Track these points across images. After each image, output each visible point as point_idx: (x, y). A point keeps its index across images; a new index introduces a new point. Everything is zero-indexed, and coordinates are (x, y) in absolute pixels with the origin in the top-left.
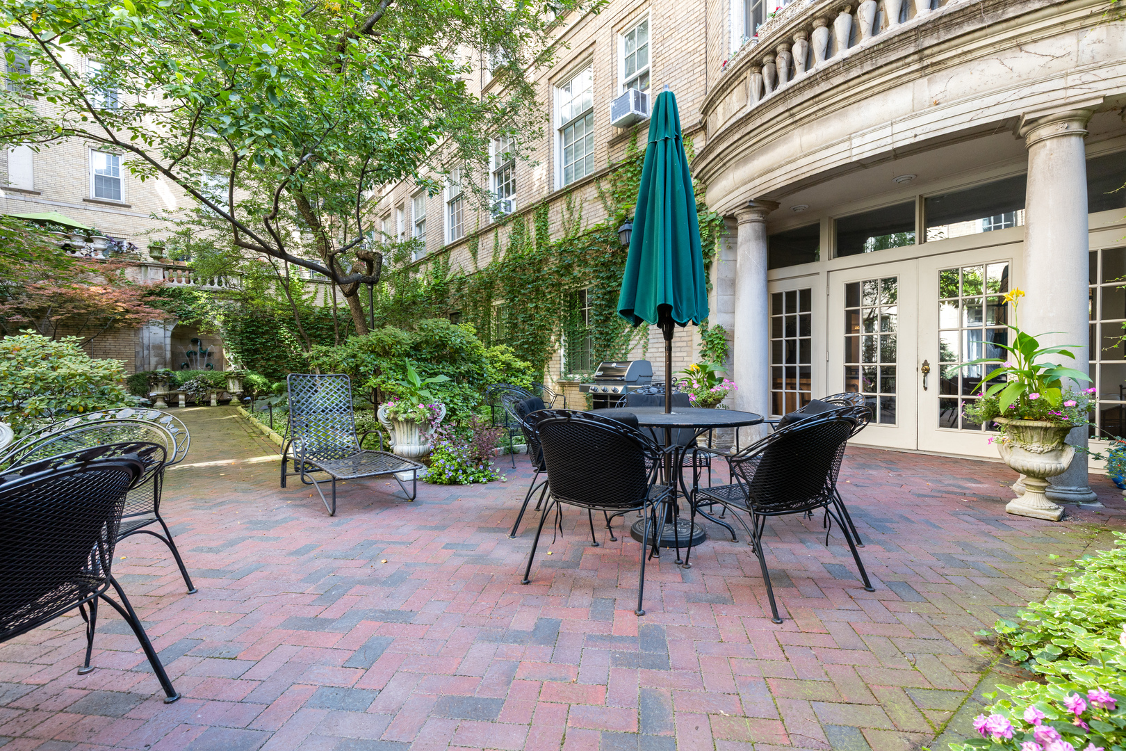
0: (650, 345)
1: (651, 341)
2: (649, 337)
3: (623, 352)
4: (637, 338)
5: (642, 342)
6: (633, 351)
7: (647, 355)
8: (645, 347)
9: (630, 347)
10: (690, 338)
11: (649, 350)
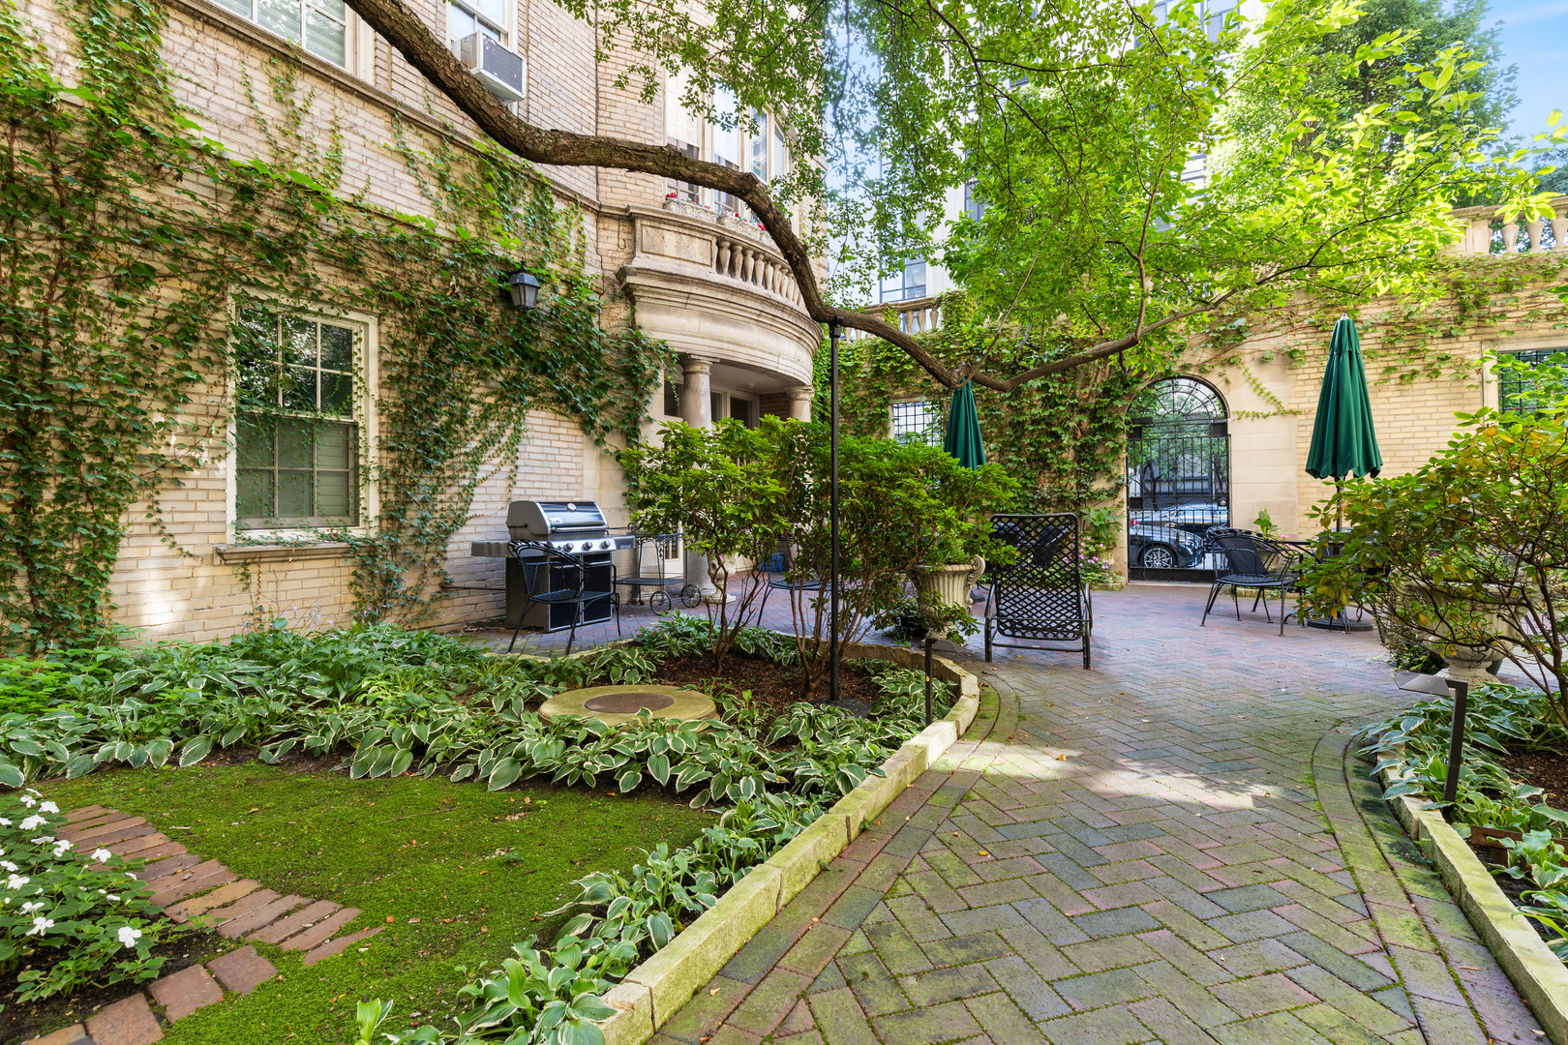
0: (519, 477)
1: (520, 469)
2: (518, 463)
3: (466, 482)
4: (496, 461)
5: (506, 469)
6: (485, 483)
7: (515, 491)
8: (512, 478)
9: (480, 476)
10: (579, 473)
11: (518, 484)
